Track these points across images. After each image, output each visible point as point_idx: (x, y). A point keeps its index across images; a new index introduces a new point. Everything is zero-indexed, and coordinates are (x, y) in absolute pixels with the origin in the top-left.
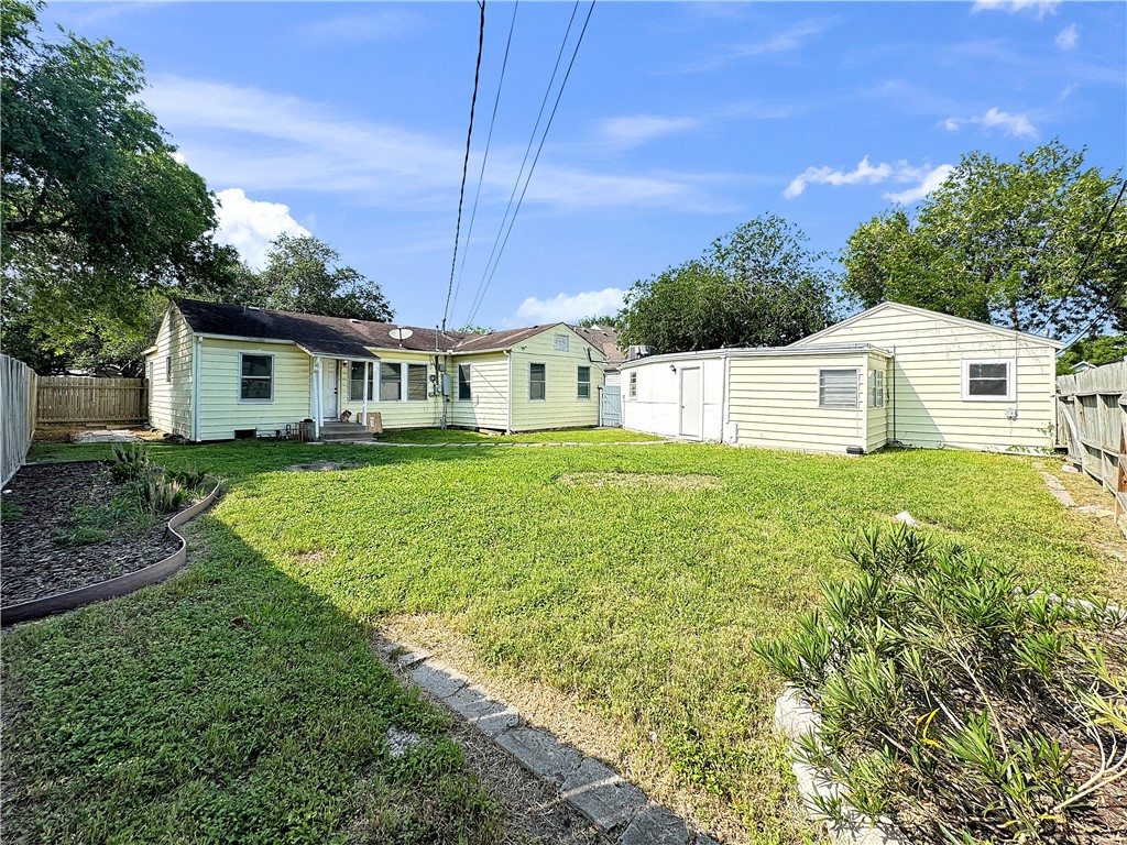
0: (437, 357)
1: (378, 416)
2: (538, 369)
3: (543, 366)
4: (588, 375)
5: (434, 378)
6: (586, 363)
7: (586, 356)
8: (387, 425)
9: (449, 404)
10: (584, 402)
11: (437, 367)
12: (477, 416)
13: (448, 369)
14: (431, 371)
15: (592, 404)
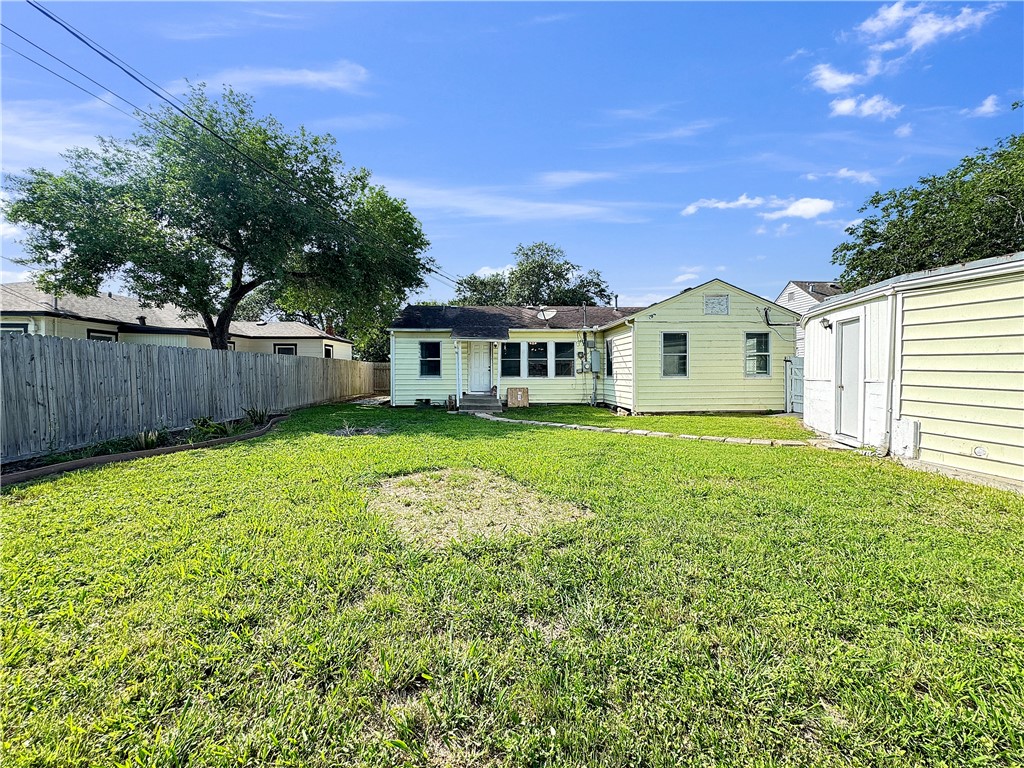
0: (585, 334)
1: (525, 391)
2: (675, 341)
3: (683, 337)
4: (766, 343)
5: (582, 355)
6: (762, 328)
7: (761, 319)
8: (534, 400)
9: (600, 382)
10: (762, 379)
11: (586, 344)
12: (617, 394)
13: (598, 345)
14: (579, 348)
15: (773, 382)
